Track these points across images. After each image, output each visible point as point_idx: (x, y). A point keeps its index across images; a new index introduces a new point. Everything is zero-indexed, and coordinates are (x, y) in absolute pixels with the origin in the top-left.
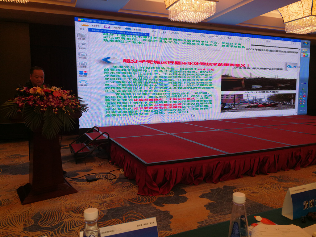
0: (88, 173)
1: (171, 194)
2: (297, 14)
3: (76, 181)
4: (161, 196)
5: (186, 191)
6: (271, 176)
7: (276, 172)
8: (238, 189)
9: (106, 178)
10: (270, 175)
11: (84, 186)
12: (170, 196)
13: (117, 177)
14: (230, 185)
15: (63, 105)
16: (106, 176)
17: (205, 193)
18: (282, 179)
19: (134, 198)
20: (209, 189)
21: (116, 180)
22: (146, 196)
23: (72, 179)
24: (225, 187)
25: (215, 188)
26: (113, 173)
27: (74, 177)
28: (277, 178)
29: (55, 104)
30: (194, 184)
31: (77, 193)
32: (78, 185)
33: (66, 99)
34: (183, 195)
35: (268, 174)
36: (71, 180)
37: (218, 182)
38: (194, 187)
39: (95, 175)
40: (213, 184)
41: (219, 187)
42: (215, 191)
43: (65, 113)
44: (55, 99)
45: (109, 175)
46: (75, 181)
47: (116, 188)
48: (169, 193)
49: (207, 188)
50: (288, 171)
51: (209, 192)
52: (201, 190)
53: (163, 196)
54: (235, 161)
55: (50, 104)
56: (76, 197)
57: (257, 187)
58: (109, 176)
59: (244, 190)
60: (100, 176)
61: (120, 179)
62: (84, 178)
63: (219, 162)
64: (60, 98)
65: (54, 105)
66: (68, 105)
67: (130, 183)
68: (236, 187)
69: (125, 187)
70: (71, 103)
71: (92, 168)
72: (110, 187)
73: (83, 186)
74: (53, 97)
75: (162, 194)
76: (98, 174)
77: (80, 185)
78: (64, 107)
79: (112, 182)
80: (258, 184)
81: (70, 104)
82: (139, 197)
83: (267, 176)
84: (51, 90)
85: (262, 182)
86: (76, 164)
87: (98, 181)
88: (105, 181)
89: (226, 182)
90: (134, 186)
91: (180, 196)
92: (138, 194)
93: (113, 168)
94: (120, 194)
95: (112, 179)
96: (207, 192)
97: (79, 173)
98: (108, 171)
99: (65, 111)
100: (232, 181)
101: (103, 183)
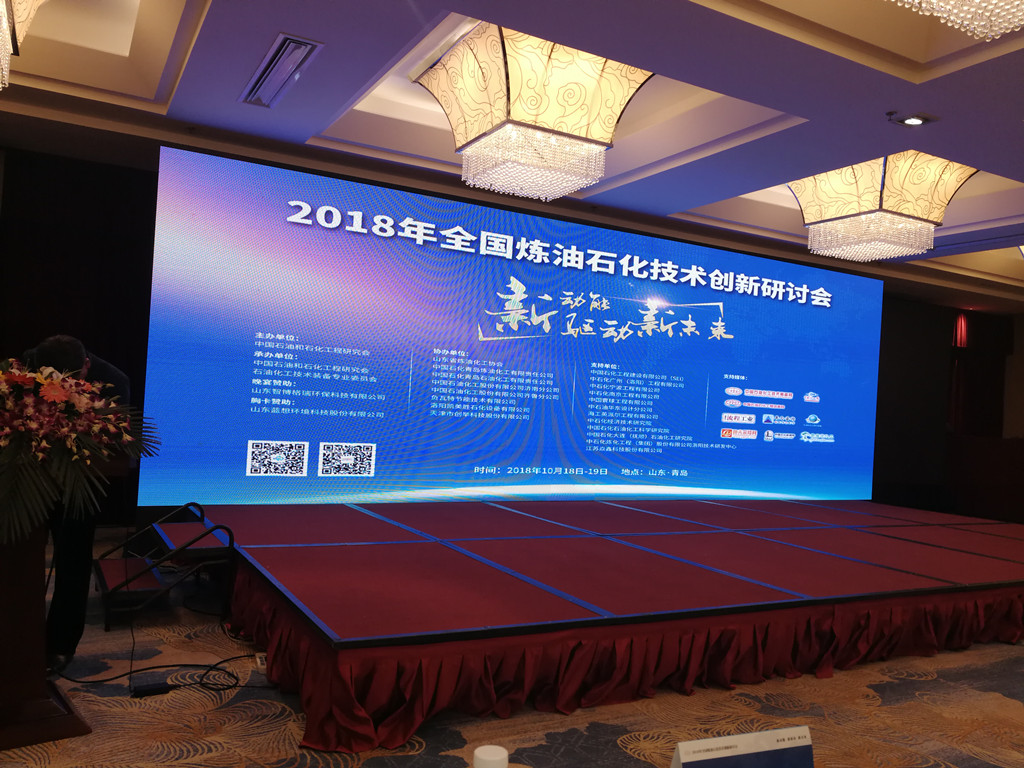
0: (139, 665)
1: (413, 747)
2: (840, 203)
3: (94, 693)
4: (378, 753)
5: (465, 737)
6: (741, 695)
7: (758, 682)
8: (632, 735)
9: (204, 685)
10: (739, 690)
11: (117, 710)
12: (411, 753)
13: (241, 683)
14: (611, 722)
15: (70, 431)
16: (202, 677)
17: (526, 745)
18: (773, 704)
19: (285, 760)
20: (541, 734)
21: (236, 691)
22: (330, 752)
23: (78, 685)
24: (593, 726)
25: (561, 730)
26: (230, 667)
27: (91, 679)
28: (760, 701)
29: (41, 425)
30: (496, 716)
31: (90, 737)
32: (96, 708)
33: (82, 410)
34: (451, 753)
35: (733, 689)
36: (75, 689)
37: (573, 710)
38: (495, 723)
39: (163, 673)
40: (557, 716)
41: (576, 727)
42: (560, 741)
43: (76, 457)
44: (45, 409)
45: (214, 673)
46: (90, 692)
47: (230, 720)
48: (409, 742)
49: (537, 729)
50: (795, 680)
51: (540, 743)
52: (515, 737)
53: (387, 753)
54: (632, 641)
55: (24, 425)
56: (83, 749)
57: (695, 729)
58: (214, 676)
59: (653, 737)
60: (183, 677)
61: (250, 690)
62: (125, 681)
63: (580, 644)
64: (62, 406)
65: (37, 430)
66: (88, 432)
67: (279, 705)
68: (628, 728)
69: (262, 719)
70: (100, 426)
71: (160, 649)
72: (209, 717)
73: (115, 709)
74: (39, 402)
75: (383, 746)
76: (177, 668)
77: (103, 708)
78: (74, 436)
79: (221, 699)
80: (698, 719)
81: (96, 428)
82: (303, 756)
83: (728, 693)
84: (34, 378)
85: (712, 714)
86: (107, 629)
87: (171, 693)
88: (195, 695)
89: (598, 709)
90: (294, 717)
91: (443, 753)
92: (304, 744)
93: (234, 648)
94: (241, 743)
95: (223, 689)
96: (533, 744)
97: (110, 662)
98: (213, 660)
99: (75, 449)
100: (619, 705)
101: (187, 701)
